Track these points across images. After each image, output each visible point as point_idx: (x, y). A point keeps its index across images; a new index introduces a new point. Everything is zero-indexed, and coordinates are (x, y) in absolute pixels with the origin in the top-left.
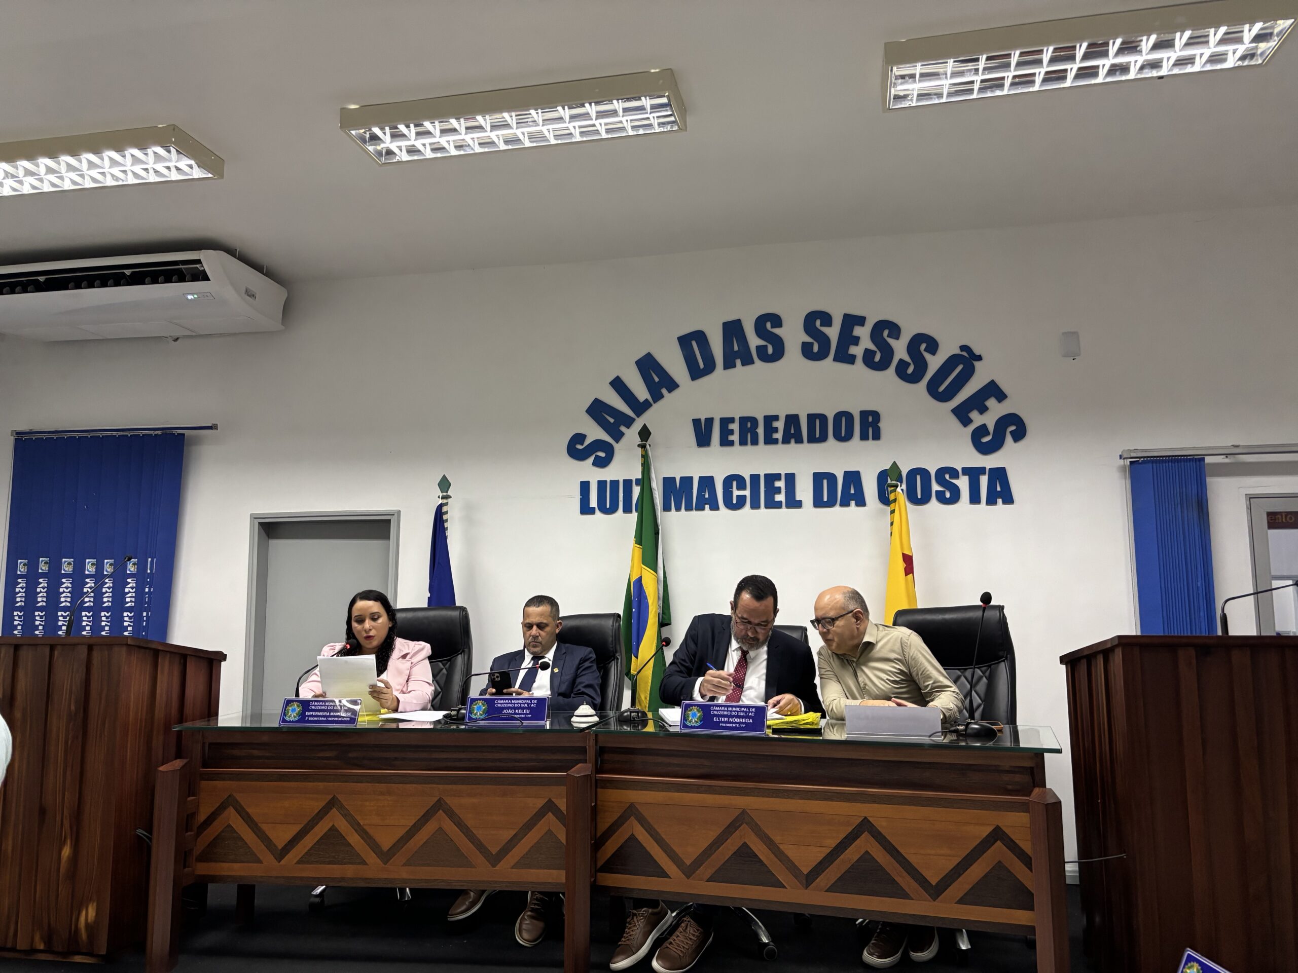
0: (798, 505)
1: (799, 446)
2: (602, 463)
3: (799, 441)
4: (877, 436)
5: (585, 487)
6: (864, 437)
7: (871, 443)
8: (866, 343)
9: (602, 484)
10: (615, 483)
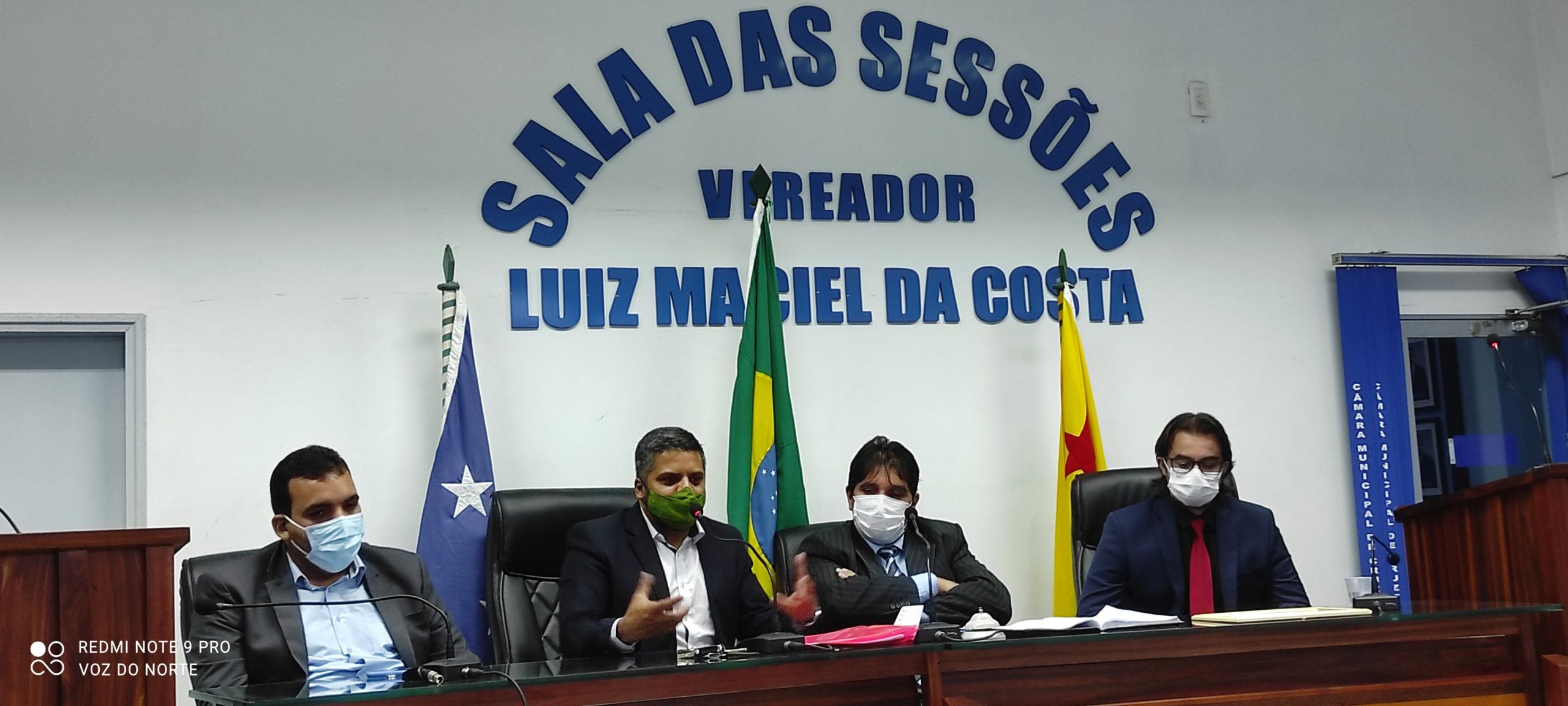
0: (865, 319)
1: (863, 225)
2: (546, 238)
3: (863, 217)
4: (970, 217)
5: (518, 278)
6: (952, 217)
7: (961, 225)
8: (948, 72)
9: (548, 276)
10: (572, 275)
